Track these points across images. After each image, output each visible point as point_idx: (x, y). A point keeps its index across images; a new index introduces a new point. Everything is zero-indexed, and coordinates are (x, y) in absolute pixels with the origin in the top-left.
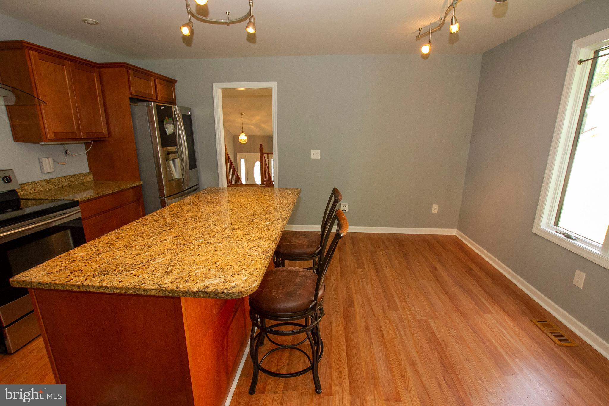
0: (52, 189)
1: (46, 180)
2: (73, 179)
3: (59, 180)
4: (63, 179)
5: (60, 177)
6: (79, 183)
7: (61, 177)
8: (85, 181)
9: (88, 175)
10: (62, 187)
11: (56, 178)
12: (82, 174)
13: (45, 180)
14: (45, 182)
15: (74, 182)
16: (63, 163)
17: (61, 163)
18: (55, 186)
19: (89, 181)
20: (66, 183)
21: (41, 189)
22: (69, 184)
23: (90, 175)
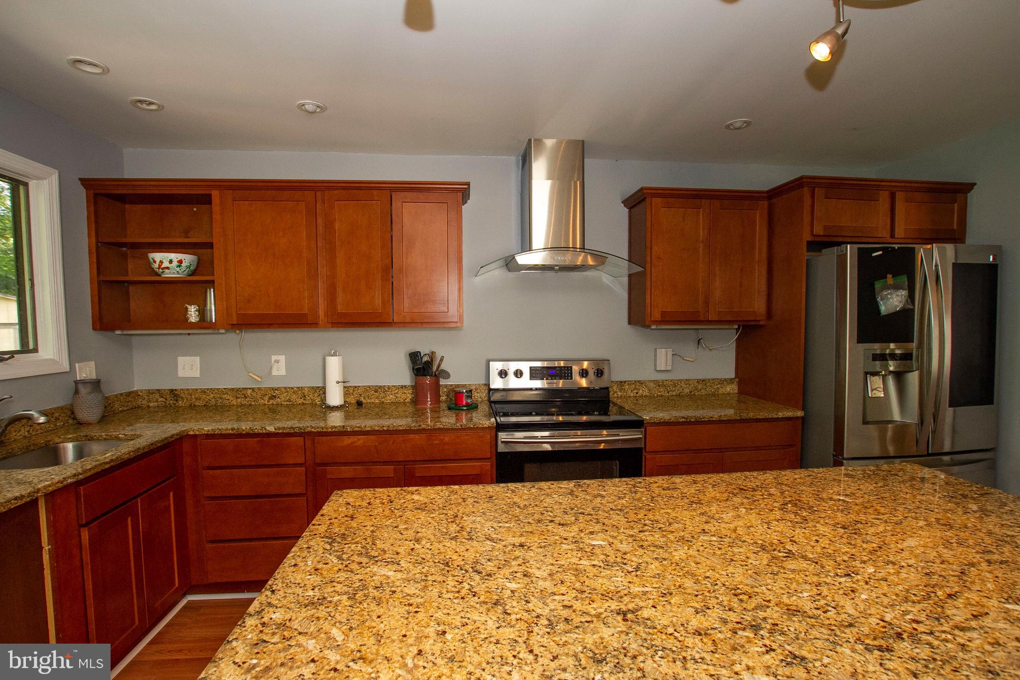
0: (661, 396)
1: (657, 381)
2: (700, 387)
3: (675, 383)
4: (683, 383)
5: (678, 380)
6: (709, 394)
7: (681, 381)
8: (720, 392)
9: (728, 384)
10: (679, 395)
11: (671, 381)
12: (718, 379)
13: (654, 381)
14: (654, 384)
15: (701, 390)
16: (690, 359)
17: (687, 359)
18: (668, 392)
19: (729, 394)
20: (687, 391)
21: (646, 393)
22: (691, 392)
23: (733, 383)
